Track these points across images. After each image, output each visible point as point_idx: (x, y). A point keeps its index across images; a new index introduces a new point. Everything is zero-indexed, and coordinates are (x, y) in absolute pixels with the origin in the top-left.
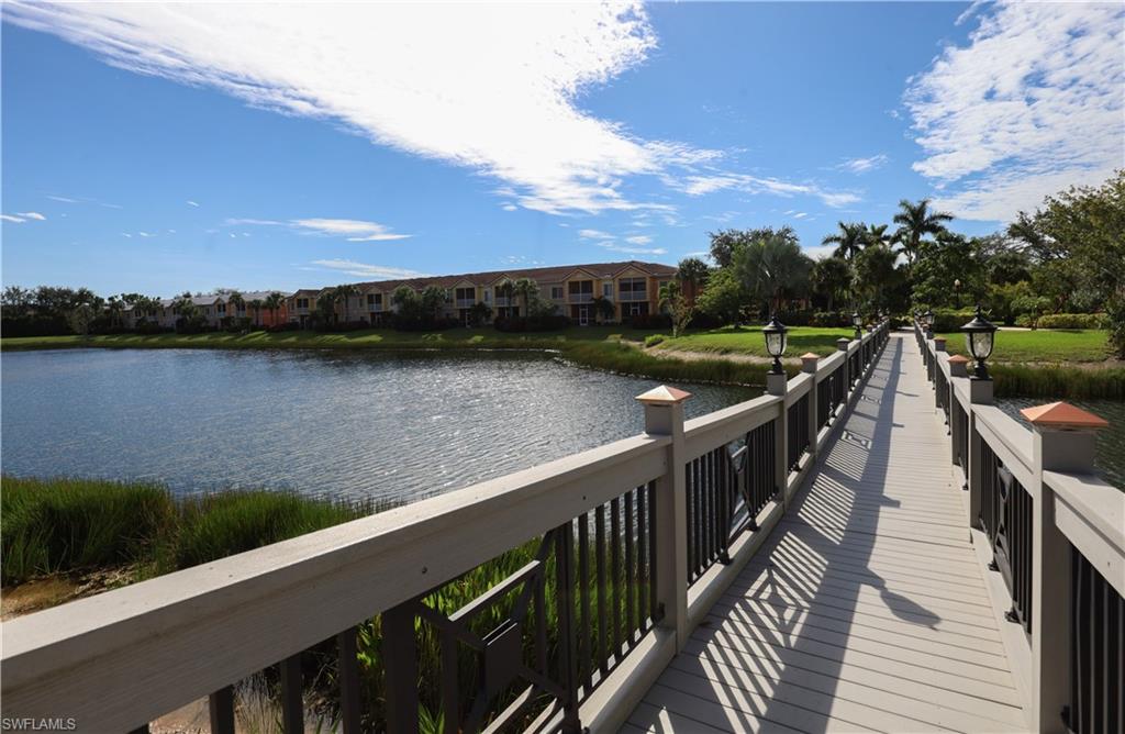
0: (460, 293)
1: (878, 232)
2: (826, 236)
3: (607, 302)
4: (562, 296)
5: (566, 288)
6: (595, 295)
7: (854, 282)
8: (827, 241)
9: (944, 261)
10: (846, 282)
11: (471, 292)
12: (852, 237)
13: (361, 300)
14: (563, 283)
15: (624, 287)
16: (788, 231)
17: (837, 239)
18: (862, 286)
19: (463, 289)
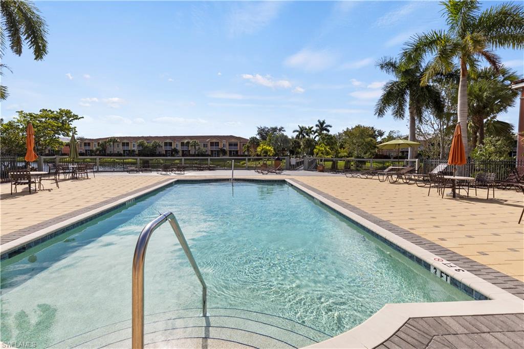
0: (166, 144)
1: (310, 129)
2: (294, 130)
3: (224, 150)
4: (207, 147)
5: (209, 144)
6: (220, 147)
7: (302, 147)
8: (294, 132)
9: (326, 142)
10: (299, 147)
11: (171, 144)
12: (302, 131)
13: (118, 145)
14: (208, 142)
15: (230, 145)
16: (282, 128)
17: (298, 131)
18: (304, 148)
19: (167, 143)
